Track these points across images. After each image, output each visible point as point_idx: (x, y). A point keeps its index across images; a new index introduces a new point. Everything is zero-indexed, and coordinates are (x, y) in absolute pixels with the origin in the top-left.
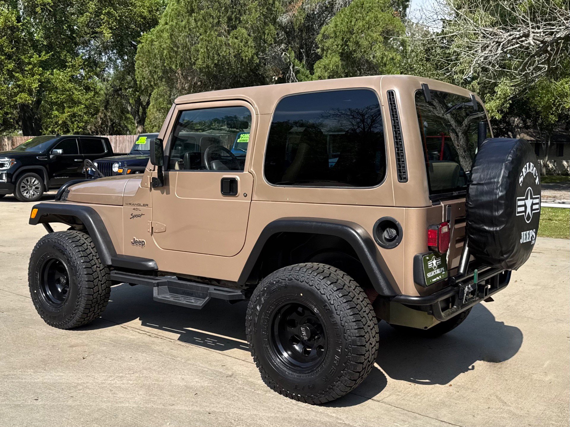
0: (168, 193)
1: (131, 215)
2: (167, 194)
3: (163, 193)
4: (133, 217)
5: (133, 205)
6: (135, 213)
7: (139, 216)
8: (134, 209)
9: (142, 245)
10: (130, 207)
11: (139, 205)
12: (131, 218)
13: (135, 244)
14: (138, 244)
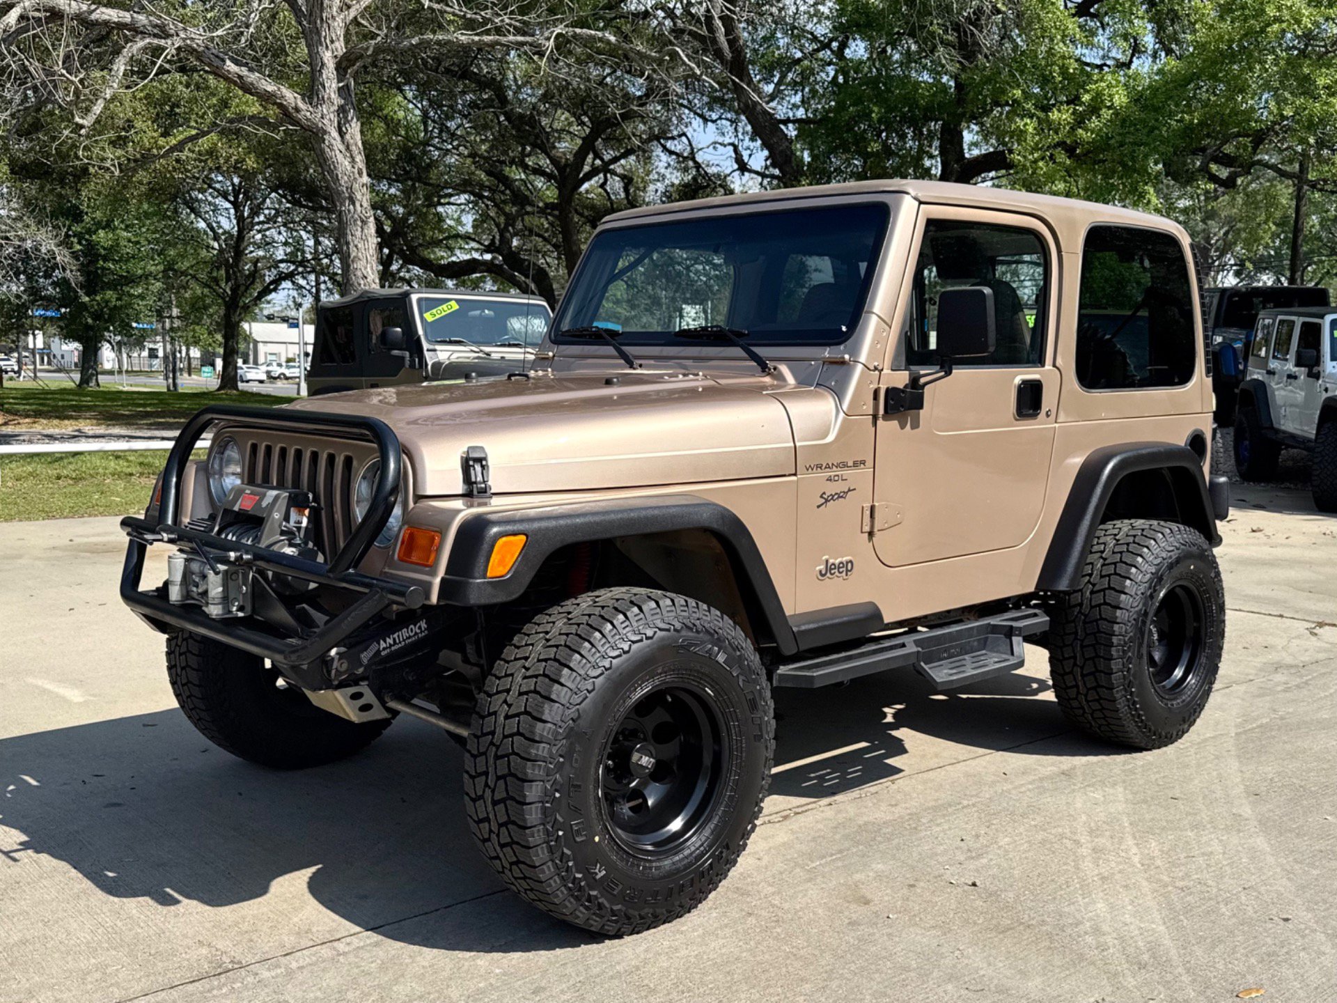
0: (915, 425)
1: (821, 497)
2: (913, 428)
3: (903, 427)
4: (827, 501)
5: (828, 467)
6: (832, 489)
7: (841, 496)
8: (829, 479)
9: (847, 571)
10: (817, 475)
11: (844, 465)
12: (819, 507)
13: (828, 575)
14: (837, 574)
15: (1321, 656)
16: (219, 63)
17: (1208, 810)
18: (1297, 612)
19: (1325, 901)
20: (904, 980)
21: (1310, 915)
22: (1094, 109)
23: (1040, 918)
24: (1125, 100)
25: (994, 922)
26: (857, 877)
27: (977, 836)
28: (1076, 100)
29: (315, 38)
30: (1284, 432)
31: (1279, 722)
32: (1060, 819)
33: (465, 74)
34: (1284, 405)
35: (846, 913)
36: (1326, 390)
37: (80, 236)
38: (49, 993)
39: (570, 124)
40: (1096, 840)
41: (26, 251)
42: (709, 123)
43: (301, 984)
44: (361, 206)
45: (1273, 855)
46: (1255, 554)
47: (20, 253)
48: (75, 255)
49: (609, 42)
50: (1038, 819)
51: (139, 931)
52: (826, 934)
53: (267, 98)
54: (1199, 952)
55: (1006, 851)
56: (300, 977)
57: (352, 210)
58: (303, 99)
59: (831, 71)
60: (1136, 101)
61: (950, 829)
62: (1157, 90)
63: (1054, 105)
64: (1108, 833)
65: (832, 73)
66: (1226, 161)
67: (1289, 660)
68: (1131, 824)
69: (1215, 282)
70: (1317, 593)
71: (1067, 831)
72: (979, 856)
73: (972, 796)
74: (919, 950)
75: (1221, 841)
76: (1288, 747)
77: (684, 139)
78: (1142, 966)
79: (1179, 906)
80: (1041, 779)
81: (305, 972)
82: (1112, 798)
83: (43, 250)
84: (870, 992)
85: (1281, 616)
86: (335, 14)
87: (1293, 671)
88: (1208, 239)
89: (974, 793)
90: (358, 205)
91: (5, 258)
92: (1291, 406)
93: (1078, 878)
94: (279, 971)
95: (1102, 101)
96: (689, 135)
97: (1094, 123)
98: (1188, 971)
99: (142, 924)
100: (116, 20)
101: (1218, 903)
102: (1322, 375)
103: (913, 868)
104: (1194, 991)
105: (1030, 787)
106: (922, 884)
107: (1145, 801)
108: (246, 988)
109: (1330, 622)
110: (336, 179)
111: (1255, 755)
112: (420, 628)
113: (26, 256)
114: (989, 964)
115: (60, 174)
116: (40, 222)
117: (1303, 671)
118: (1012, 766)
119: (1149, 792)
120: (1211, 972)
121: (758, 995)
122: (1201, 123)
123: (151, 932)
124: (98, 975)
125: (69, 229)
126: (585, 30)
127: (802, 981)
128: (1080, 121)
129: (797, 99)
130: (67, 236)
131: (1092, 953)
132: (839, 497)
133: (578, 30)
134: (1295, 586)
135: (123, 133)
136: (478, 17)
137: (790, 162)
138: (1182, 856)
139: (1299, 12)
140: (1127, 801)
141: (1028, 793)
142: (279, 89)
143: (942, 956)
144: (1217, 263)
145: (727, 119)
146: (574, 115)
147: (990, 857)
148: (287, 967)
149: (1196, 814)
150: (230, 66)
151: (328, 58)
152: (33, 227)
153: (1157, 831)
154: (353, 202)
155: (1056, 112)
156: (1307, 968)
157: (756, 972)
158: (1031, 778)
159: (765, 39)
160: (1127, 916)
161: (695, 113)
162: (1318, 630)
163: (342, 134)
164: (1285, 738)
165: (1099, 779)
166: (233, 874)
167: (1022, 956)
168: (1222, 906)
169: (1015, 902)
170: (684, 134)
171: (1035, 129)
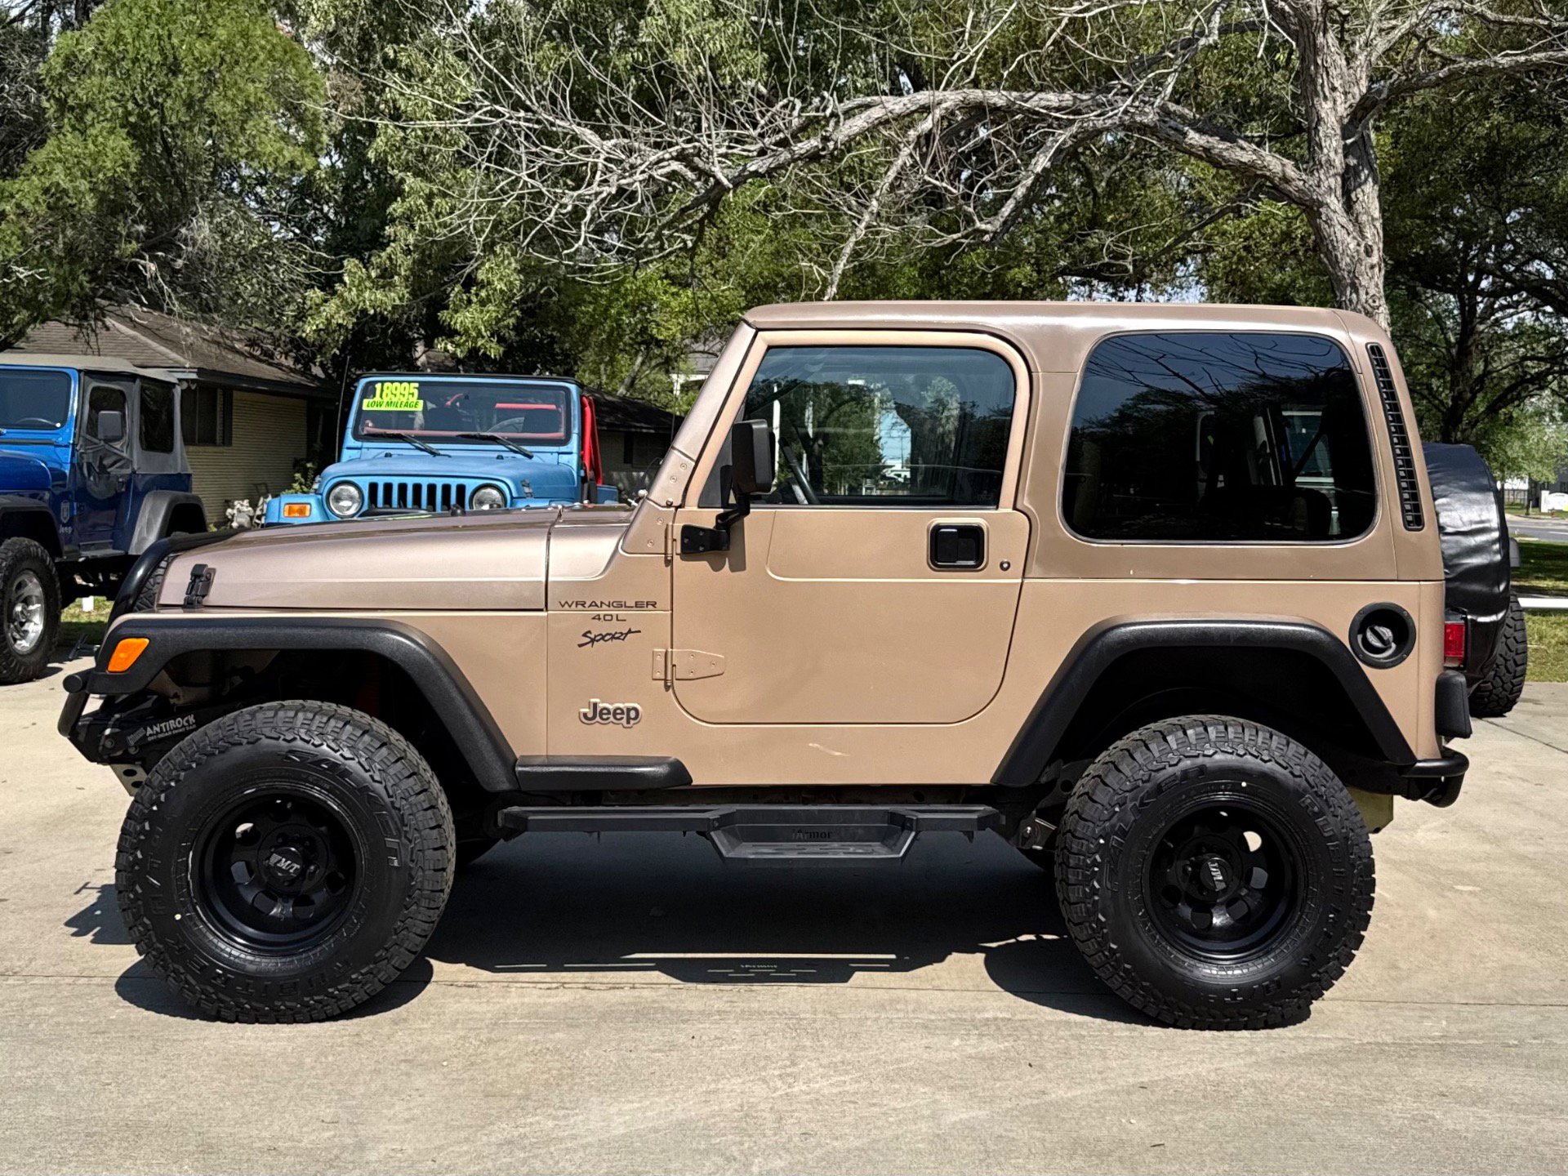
0: (739, 567)
1: (585, 635)
3: (717, 569)
4: (593, 641)
5: (594, 604)
6: (598, 628)
8: (597, 618)
9: (629, 719)
10: (578, 613)
11: (620, 605)
12: (580, 646)
13: (598, 719)
14: (612, 719)
16: (1178, 137)
29: (1307, 88)
44: (1367, 293)
53: (1241, 171)
57: (1355, 301)
58: (1294, 166)
90: (1362, 292)
110: (1335, 262)
112: (188, 721)
132: (613, 637)
142: (1260, 157)
150: (1193, 137)
151: (1328, 111)
154: (1355, 289)
163: (1349, 206)
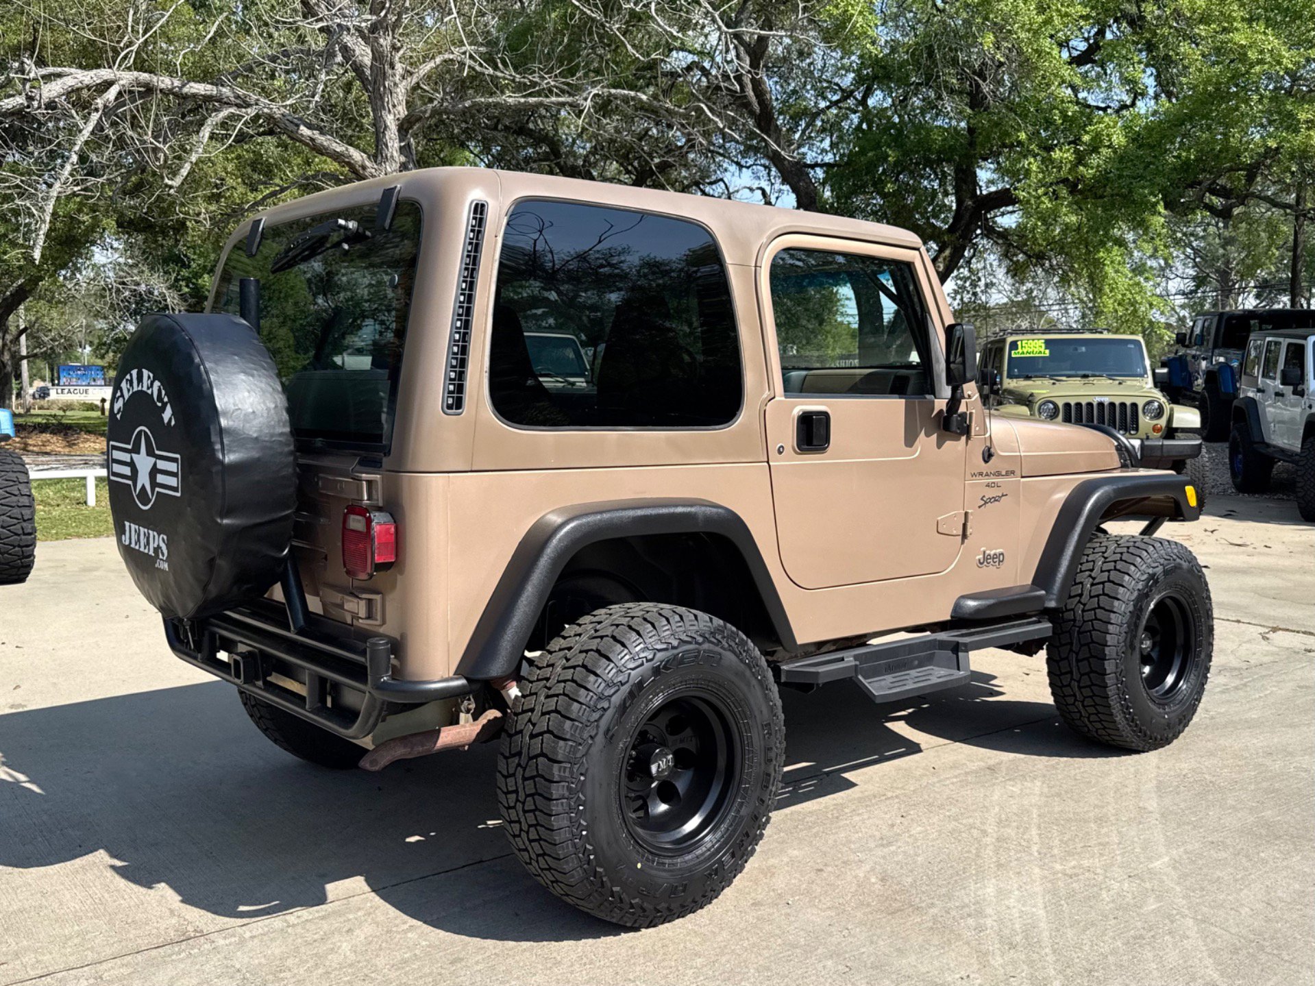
15: (1266, 659)
16: (293, 128)
17: (1116, 803)
18: (1255, 617)
19: (1202, 889)
20: (789, 956)
21: (1184, 902)
22: (1094, 148)
23: (930, 901)
24: (1123, 141)
25: (887, 904)
26: (772, 861)
27: (893, 826)
28: (1076, 141)
29: (379, 103)
30: (1274, 447)
31: (1208, 721)
32: (975, 811)
33: (522, 130)
34: (1274, 421)
35: (753, 895)
36: (1310, 407)
37: (188, 280)
38: (33, 956)
39: (620, 172)
40: (1002, 830)
41: (140, 294)
42: (744, 170)
43: (249, 952)
45: (1165, 846)
46: (1230, 563)
47: (135, 296)
48: (183, 297)
49: (641, 100)
50: (953, 810)
51: (122, 902)
52: (730, 914)
53: (337, 157)
54: (1070, 933)
55: (916, 840)
56: (250, 944)
58: (369, 158)
59: (855, 118)
60: (1134, 140)
61: (869, 818)
62: (1153, 129)
63: (1056, 145)
64: (1015, 824)
65: (856, 121)
66: (1224, 193)
67: (1235, 663)
68: (1039, 816)
69: (1236, 304)
70: (1281, 599)
71: (978, 822)
72: (890, 844)
73: (897, 788)
74: (811, 929)
75: (1119, 832)
76: (1210, 745)
77: (721, 184)
78: (1013, 946)
79: (1063, 892)
80: (967, 773)
81: (256, 940)
82: (1028, 791)
83: (156, 293)
84: (755, 966)
85: (1238, 621)
86: (397, 81)
87: (1235, 673)
88: (1227, 263)
89: (900, 786)
91: (122, 301)
92: (1279, 422)
93: (976, 864)
94: (233, 940)
95: (1101, 141)
96: (725, 180)
97: (1094, 160)
98: (1054, 951)
99: (126, 897)
100: (203, 93)
101: (1101, 889)
102: (1306, 392)
103: (825, 854)
104: (1055, 969)
105: (955, 780)
106: (830, 869)
107: (1059, 795)
108: (201, 954)
109: (1284, 627)
111: (1176, 752)
113: (140, 299)
114: (872, 942)
115: (161, 227)
116: (153, 269)
117: (1245, 673)
118: (943, 761)
119: (1065, 786)
120: (1076, 953)
121: (652, 968)
122: (1197, 160)
123: (132, 903)
124: (76, 941)
125: (178, 275)
126: (619, 91)
127: (696, 955)
128: (1080, 159)
129: (826, 144)
130: (176, 280)
131: (969, 934)
133: (613, 91)
134: (1261, 593)
135: (215, 191)
136: (526, 80)
137: (815, 202)
138: (1079, 846)
139: (1280, 55)
140: (1041, 794)
141: (951, 786)
142: (347, 149)
143: (831, 935)
144: (1237, 286)
145: (761, 165)
146: (621, 165)
147: (899, 844)
148: (241, 936)
149: (1103, 807)
150: (304, 130)
151: (391, 121)
152: (147, 272)
153: (1062, 822)
155: (1058, 152)
156: (1168, 950)
157: (656, 948)
158: (958, 772)
159: (794, 92)
160: (1012, 900)
161: (732, 161)
162: (1272, 635)
164: (1209, 737)
165: (1021, 773)
166: (214, 854)
167: (903, 935)
168: (1104, 892)
169: (911, 886)
170: (722, 180)
171: (1038, 167)
